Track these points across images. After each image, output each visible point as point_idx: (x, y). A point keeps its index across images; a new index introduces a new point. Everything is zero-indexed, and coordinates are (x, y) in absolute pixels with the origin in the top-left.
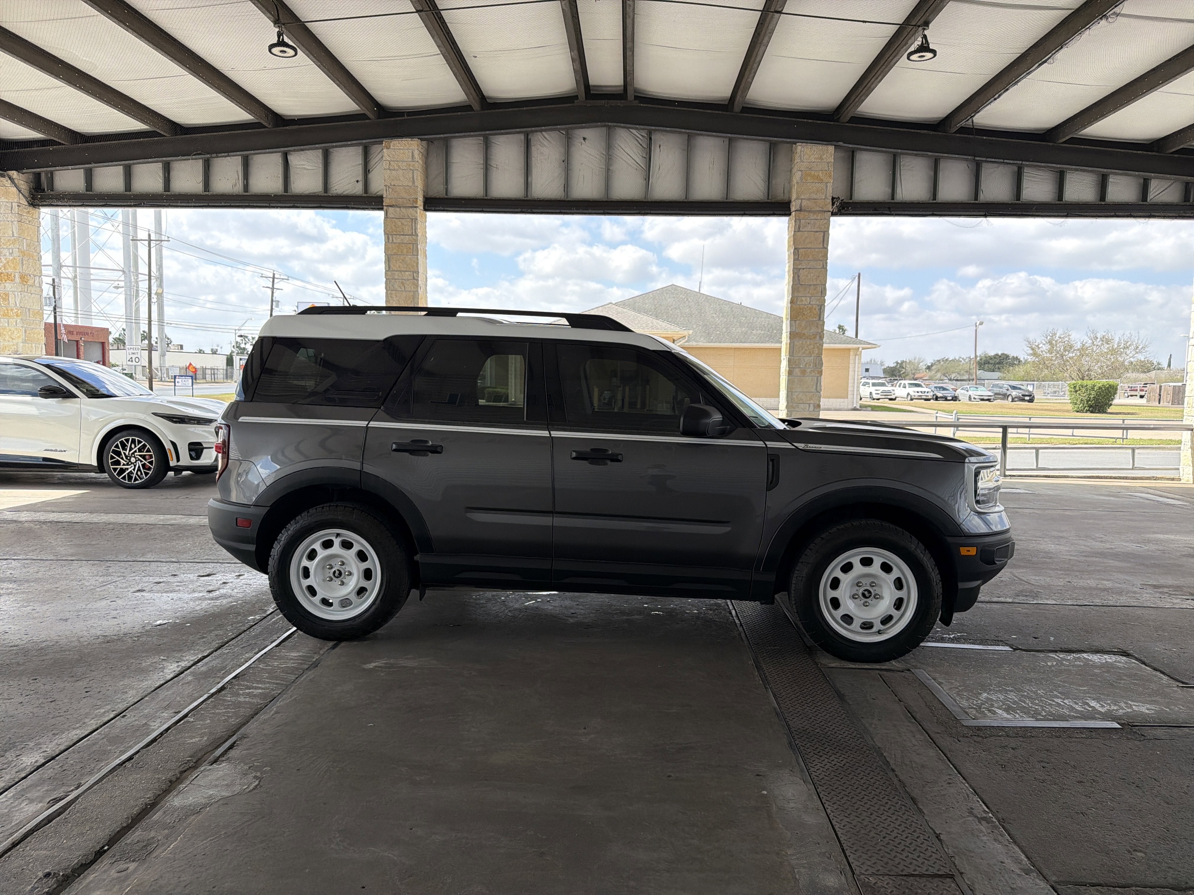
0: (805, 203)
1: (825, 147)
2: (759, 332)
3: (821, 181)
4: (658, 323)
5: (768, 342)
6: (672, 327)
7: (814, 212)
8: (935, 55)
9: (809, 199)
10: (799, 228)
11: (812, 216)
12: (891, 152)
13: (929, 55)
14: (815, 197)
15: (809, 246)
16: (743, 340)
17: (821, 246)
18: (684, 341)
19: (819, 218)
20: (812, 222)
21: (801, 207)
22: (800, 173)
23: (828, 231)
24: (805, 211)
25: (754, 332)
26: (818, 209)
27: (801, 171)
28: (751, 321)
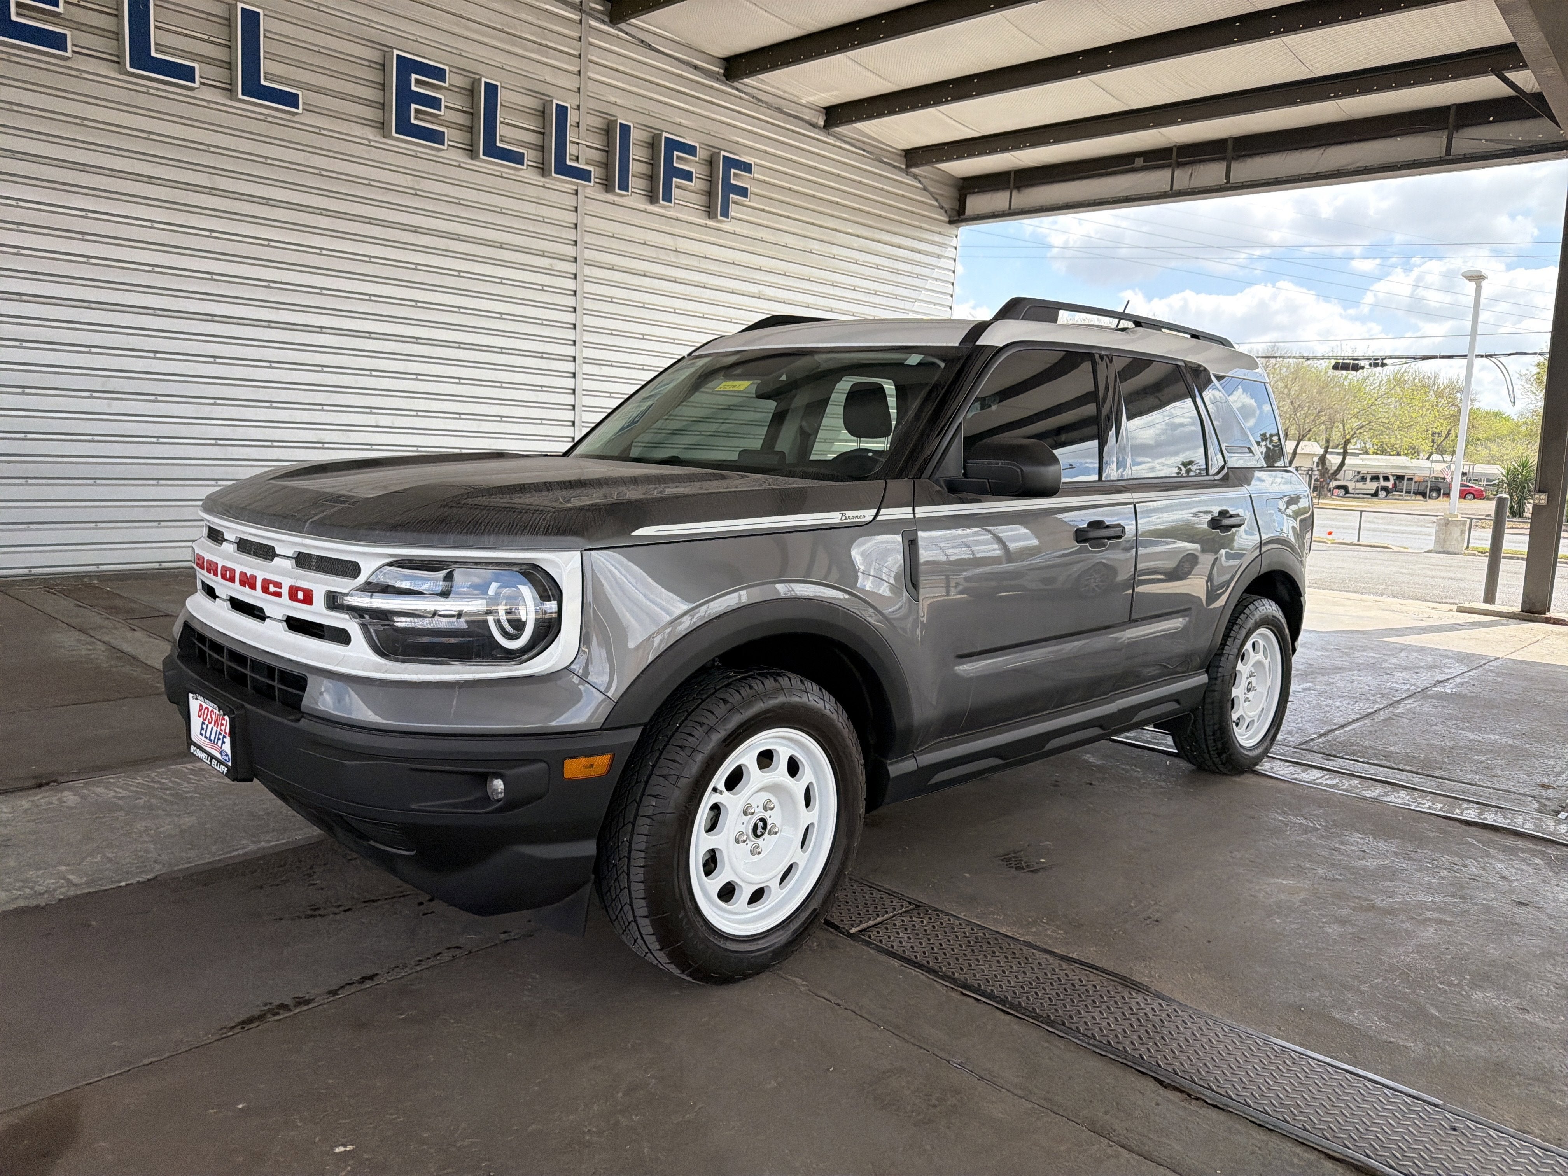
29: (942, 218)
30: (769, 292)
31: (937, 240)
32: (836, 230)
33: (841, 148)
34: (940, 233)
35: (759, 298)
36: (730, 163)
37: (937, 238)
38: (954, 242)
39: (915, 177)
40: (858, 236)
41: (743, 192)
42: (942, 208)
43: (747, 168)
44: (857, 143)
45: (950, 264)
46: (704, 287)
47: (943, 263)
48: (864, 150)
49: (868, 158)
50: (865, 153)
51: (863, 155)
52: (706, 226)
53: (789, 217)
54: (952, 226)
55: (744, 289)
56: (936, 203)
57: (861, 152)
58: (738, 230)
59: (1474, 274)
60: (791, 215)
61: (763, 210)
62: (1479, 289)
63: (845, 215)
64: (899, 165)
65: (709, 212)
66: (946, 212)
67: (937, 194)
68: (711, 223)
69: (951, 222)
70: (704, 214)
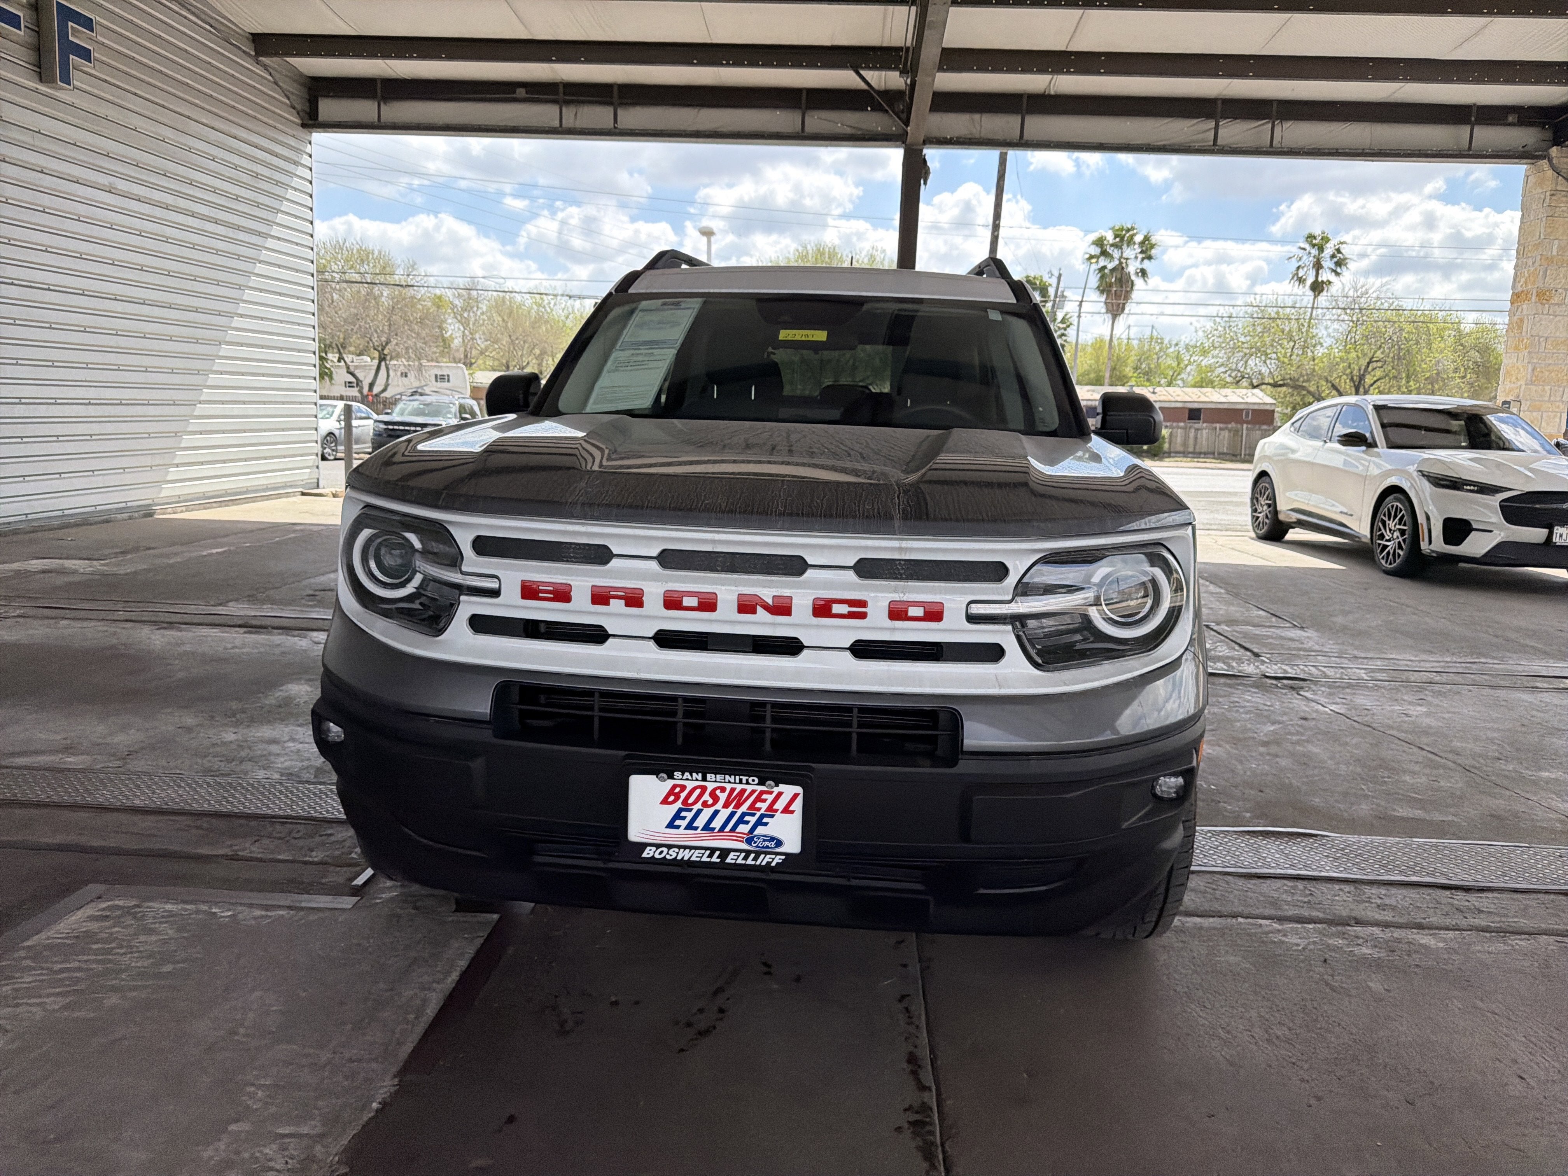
29: (295, 120)
30: (122, 185)
31: (293, 144)
32: (189, 117)
33: (185, 17)
34: (294, 136)
35: (110, 192)
36: (67, 14)
37: (292, 142)
38: (308, 149)
39: (265, 67)
40: (213, 128)
41: (86, 54)
42: (294, 108)
43: (88, 24)
44: (203, 16)
45: (307, 174)
46: (42, 172)
47: (301, 171)
48: (211, 26)
49: (215, 35)
50: (212, 30)
51: (210, 32)
52: (36, 91)
53: (135, 94)
54: (305, 130)
55: (93, 179)
56: (288, 102)
57: (208, 27)
58: (78, 102)
59: (706, 230)
60: (138, 92)
61: (106, 81)
62: (709, 242)
63: (197, 102)
64: (248, 50)
65: (40, 73)
66: (298, 113)
67: (288, 91)
68: (43, 88)
69: (304, 126)
70: (36, 76)
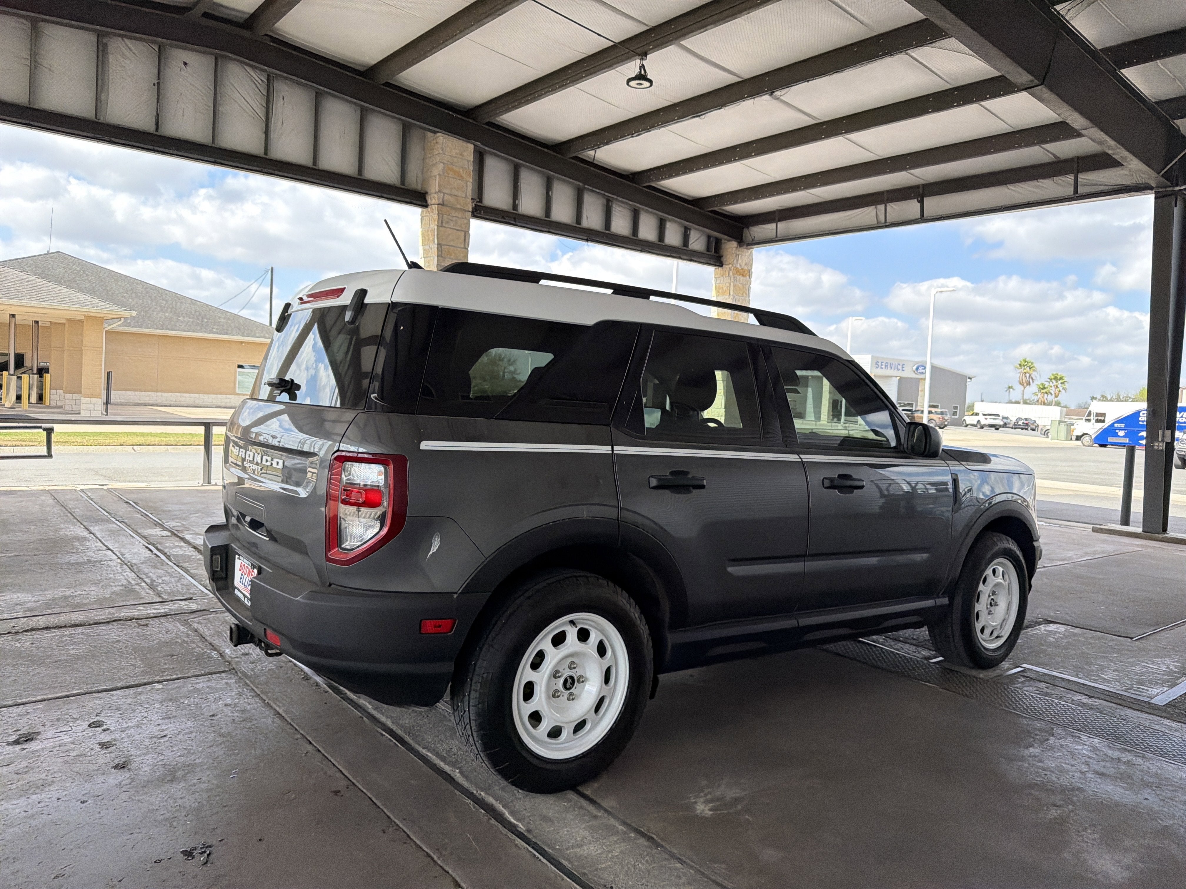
0: (447, 197)
1: (465, 144)
2: (186, 319)
3: (461, 178)
4: (85, 299)
5: (200, 331)
6: (108, 306)
7: (456, 209)
8: (651, 85)
9: (450, 195)
10: (442, 223)
11: (454, 214)
12: (512, 161)
13: (646, 84)
14: (456, 193)
15: (452, 243)
16: (169, 327)
17: (463, 246)
18: (119, 323)
19: (460, 216)
20: (454, 219)
21: (443, 201)
22: (442, 164)
23: (468, 232)
24: (447, 206)
25: (181, 318)
26: (459, 206)
27: (444, 164)
28: (174, 306)
